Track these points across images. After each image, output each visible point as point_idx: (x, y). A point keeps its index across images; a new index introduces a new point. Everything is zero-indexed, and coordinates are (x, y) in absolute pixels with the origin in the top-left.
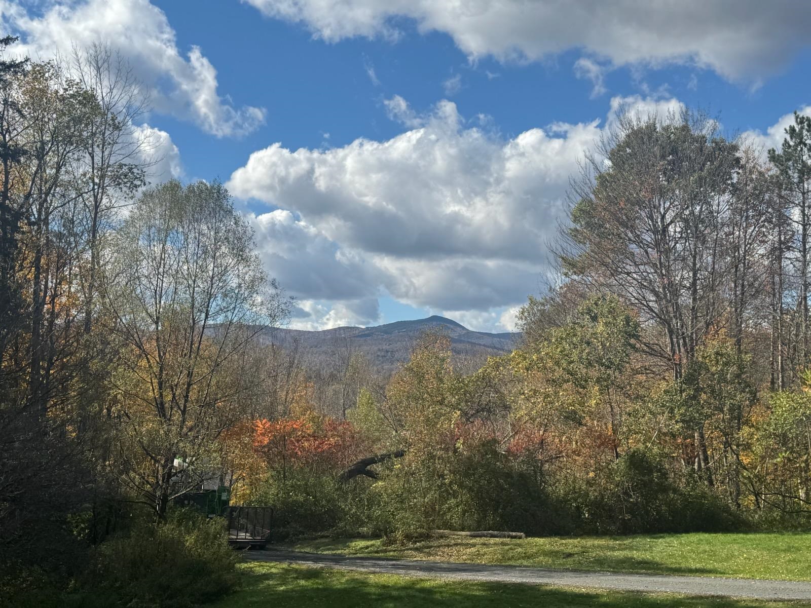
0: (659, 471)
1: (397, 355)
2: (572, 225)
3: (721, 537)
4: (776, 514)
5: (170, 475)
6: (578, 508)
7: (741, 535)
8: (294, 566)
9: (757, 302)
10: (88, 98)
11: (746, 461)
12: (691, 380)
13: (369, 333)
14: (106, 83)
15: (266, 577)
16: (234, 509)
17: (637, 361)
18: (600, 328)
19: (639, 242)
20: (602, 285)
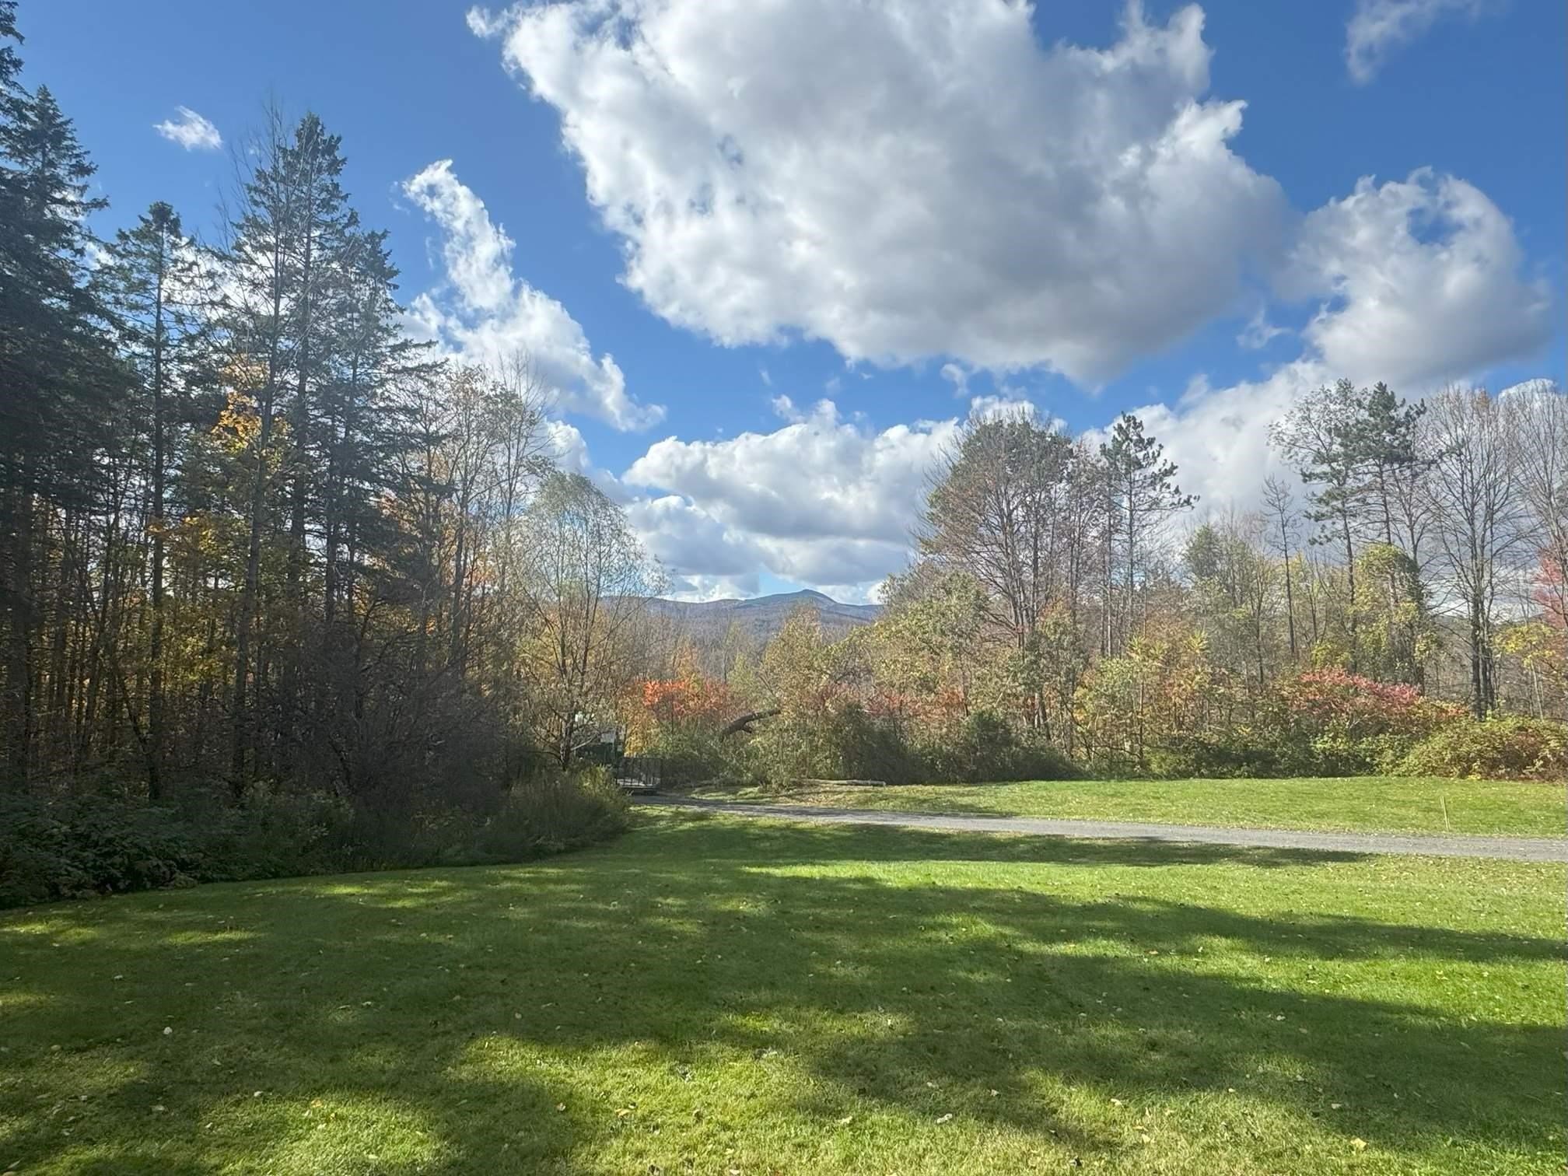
0: (1003, 727)
1: (772, 625)
2: (929, 510)
3: (1056, 783)
4: (1104, 765)
5: (571, 730)
6: (932, 760)
7: (1074, 783)
8: (681, 810)
9: (1091, 578)
10: (508, 397)
11: (1080, 718)
12: (1033, 646)
13: (748, 605)
14: (524, 384)
15: (659, 818)
16: (628, 759)
17: (985, 630)
18: (954, 601)
19: (989, 526)
20: (954, 562)
